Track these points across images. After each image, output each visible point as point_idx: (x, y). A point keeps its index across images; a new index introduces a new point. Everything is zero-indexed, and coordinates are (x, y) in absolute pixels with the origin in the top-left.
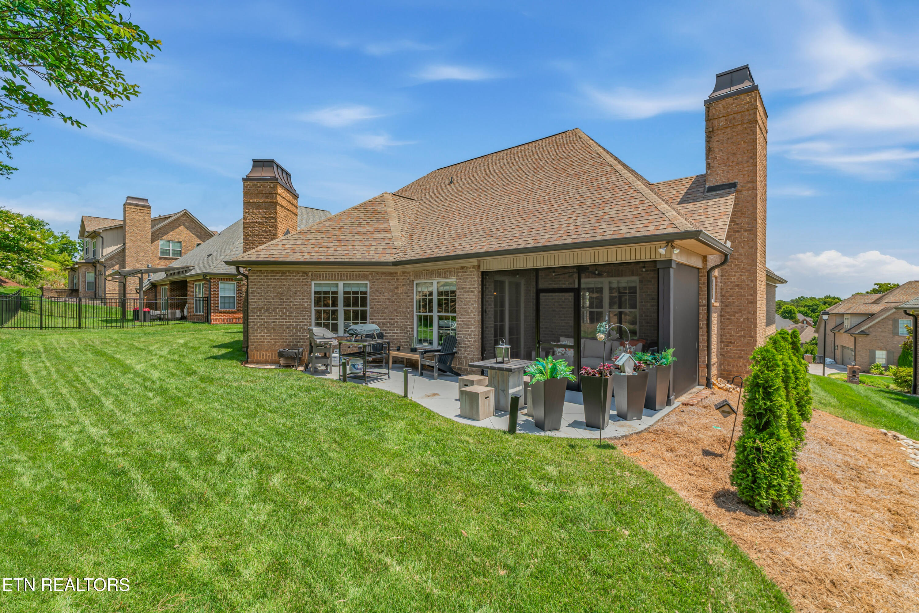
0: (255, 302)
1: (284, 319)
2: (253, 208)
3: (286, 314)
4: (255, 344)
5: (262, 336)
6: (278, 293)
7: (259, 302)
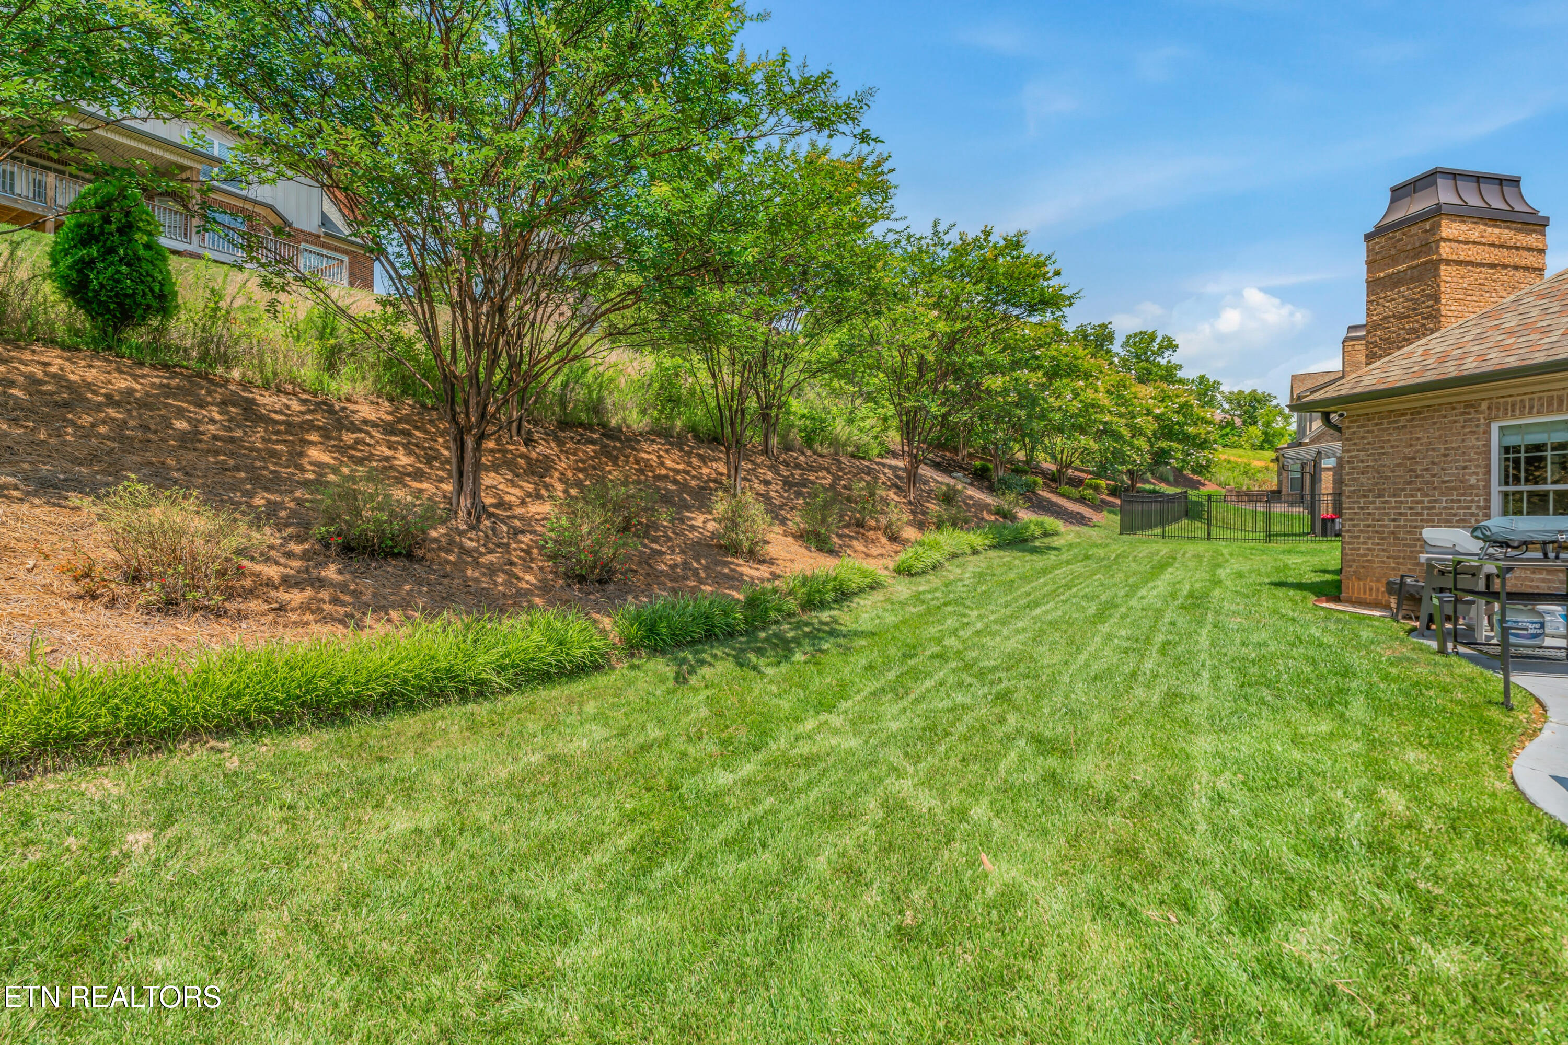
0: (1354, 479)
1: (1417, 514)
2: (1385, 289)
3: (1422, 502)
4: (1355, 565)
5: (1369, 549)
6: (1405, 458)
7: (1363, 479)
